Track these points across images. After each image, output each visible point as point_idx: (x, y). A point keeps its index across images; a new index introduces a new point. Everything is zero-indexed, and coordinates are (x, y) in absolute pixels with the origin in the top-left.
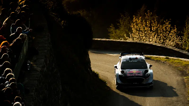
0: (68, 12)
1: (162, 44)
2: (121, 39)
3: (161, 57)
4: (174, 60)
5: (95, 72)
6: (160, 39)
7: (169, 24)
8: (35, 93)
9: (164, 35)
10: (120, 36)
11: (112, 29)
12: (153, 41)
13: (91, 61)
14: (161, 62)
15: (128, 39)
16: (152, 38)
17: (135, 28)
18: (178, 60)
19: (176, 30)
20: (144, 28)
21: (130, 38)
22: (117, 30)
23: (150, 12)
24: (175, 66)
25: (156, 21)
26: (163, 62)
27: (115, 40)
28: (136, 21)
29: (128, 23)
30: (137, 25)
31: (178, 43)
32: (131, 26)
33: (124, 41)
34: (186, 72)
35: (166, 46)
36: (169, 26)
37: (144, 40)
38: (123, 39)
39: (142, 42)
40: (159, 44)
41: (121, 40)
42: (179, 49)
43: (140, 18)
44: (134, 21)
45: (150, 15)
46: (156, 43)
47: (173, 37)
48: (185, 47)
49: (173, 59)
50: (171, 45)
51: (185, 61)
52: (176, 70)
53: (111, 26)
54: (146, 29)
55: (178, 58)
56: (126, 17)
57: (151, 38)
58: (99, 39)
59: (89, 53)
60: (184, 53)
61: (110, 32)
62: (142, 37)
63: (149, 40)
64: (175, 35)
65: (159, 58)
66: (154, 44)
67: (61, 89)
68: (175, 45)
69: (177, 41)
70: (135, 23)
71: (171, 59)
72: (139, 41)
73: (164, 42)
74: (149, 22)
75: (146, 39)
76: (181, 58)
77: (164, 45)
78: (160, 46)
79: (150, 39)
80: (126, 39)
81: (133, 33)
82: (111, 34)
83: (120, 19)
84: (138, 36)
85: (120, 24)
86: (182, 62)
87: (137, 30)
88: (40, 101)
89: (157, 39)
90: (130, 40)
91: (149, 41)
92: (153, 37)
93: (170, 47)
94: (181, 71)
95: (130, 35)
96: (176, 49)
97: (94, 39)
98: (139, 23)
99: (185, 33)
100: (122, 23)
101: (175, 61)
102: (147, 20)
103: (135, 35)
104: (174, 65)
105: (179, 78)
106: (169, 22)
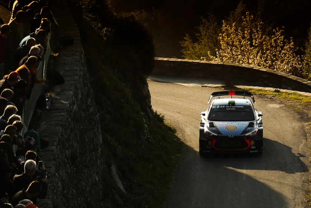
0: (115, 14)
1: (269, 68)
2: (201, 58)
3: (267, 89)
4: (289, 94)
5: (158, 114)
6: (266, 59)
7: (281, 36)
8: (57, 148)
9: (272, 53)
10: (201, 54)
11: (187, 42)
12: (254, 63)
13: (151, 95)
14: (267, 98)
15: (214, 58)
16: (252, 59)
17: (225, 41)
18: (295, 94)
19: (292, 45)
20: (240, 42)
21: (217, 57)
22: (196, 45)
23: (250, 15)
24: (290, 104)
25: (260, 29)
26: (270, 98)
27: (191, 61)
28: (227, 30)
29: (213, 33)
30: (228, 35)
31: (295, 66)
32: (219, 38)
33: (207, 62)
34: (307, 115)
35: (275, 71)
36: (281, 38)
37: (240, 60)
38: (205, 59)
39: (237, 64)
40: (265, 68)
41: (201, 60)
42: (298, 76)
43: (234, 24)
44: (224, 29)
45: (249, 19)
46: (259, 66)
47: (288, 57)
48: (306, 73)
49: (286, 93)
50: (284, 70)
51: (307, 96)
52: (291, 111)
53: (186, 37)
54: (243, 42)
55: (294, 91)
56: (211, 23)
57: (251, 57)
58: (165, 59)
59: (148, 82)
60: (304, 83)
61: (184, 48)
62: (237, 55)
63: (248, 61)
64: (291, 53)
65: (264, 90)
66: (257, 68)
67: (101, 140)
68: (290, 69)
69: (295, 62)
70: (225, 33)
71: (283, 93)
72: (232, 62)
73: (272, 65)
74: (248, 30)
75: (242, 59)
76: (300, 91)
77: (272, 69)
78: (265, 70)
79: (250, 60)
80: (211, 60)
81: (222, 49)
82: (186, 51)
83: (201, 26)
84: (230, 54)
85: (201, 34)
86: (301, 98)
87: (228, 44)
88: (66, 161)
89: (261, 59)
90: (216, 61)
91: (248, 63)
92: (254, 56)
93: (283, 74)
94: (299, 113)
95: (217, 53)
96: (292, 77)
97: (156, 59)
98: (232, 33)
99: (307, 49)
100: (203, 34)
101: (290, 96)
102: (246, 28)
103: (226, 53)
104: (288, 103)
105: (297, 125)
106: (282, 32)
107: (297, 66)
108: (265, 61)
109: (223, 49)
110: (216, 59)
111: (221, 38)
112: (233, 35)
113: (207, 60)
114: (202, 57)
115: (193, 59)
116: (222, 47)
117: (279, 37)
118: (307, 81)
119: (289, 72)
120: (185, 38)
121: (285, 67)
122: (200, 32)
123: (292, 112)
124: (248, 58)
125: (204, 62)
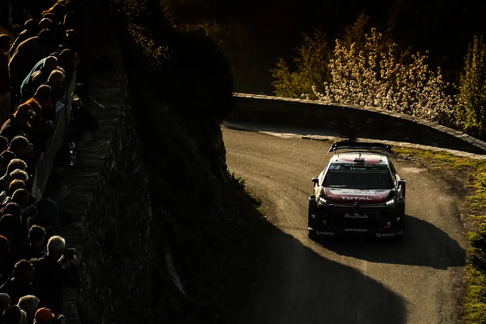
1: (404, 113)
2: (302, 96)
3: (401, 144)
4: (434, 153)
5: (236, 178)
6: (400, 99)
7: (424, 64)
8: (85, 225)
9: (409, 91)
10: (301, 89)
11: (281, 72)
12: (382, 105)
13: (226, 149)
14: (402, 158)
15: (321, 97)
16: (379, 98)
17: (338, 71)
18: (443, 153)
19: (440, 79)
20: (361, 73)
21: (325, 94)
22: (294, 75)
23: (377, 32)
24: (435, 168)
25: (391, 54)
26: (407, 159)
27: (286, 99)
28: (342, 54)
29: (321, 57)
30: (344, 62)
31: (444, 111)
32: (329, 65)
33: (311, 102)
34: (462, 186)
35: (413, 118)
36: (423, 69)
37: (360, 100)
38: (308, 97)
39: (356, 106)
40: (398, 112)
41: (302, 98)
42: (448, 127)
43: (352, 45)
44: (337, 52)
45: (376, 38)
46: (389, 109)
47: (434, 97)
48: (460, 121)
49: (430, 151)
50: (427, 117)
51: (461, 157)
52: (437, 178)
53: (280, 63)
54: (366, 74)
55: (443, 149)
56: (318, 43)
57: (377, 96)
58: (248, 96)
59: (222, 129)
60: (458, 136)
61: (277, 79)
62: (356, 92)
63: (373, 102)
64: (438, 92)
65: (396, 146)
66: (386, 112)
67: (150, 215)
68: (436, 116)
69: (443, 107)
70: (339, 59)
71: (426, 151)
72: (348, 102)
73: (409, 109)
74: (373, 55)
75: (364, 99)
76: (452, 149)
77: (409, 114)
78: (398, 117)
79: (375, 100)
80: (317, 98)
81: (333, 83)
82: (278, 83)
83: (303, 47)
84: (345, 90)
85: (302, 60)
86: (453, 159)
87: (343, 75)
88: (99, 245)
89: (393, 99)
90: (324, 100)
91: (373, 105)
92: (381, 94)
93: (425, 122)
94: (449, 182)
95: (327, 87)
96: (439, 127)
97: (235, 94)
98: (349, 59)
99: (462, 86)
100: (306, 58)
101: (437, 156)
102: (370, 51)
103: (339, 89)
104: (433, 166)
105: (445, 200)
106: (425, 59)
107: (447, 111)
108: (399, 102)
109: (335, 83)
110: (325, 98)
111: (332, 66)
112: (351, 61)
113: (311, 98)
114: (303, 94)
115: (289, 97)
116: (334, 80)
117: (421, 66)
118: (461, 134)
119: (435, 120)
120: (278, 65)
121: (429, 112)
122: (300, 57)
123: (439, 180)
124: (373, 97)
125: (306, 101)
